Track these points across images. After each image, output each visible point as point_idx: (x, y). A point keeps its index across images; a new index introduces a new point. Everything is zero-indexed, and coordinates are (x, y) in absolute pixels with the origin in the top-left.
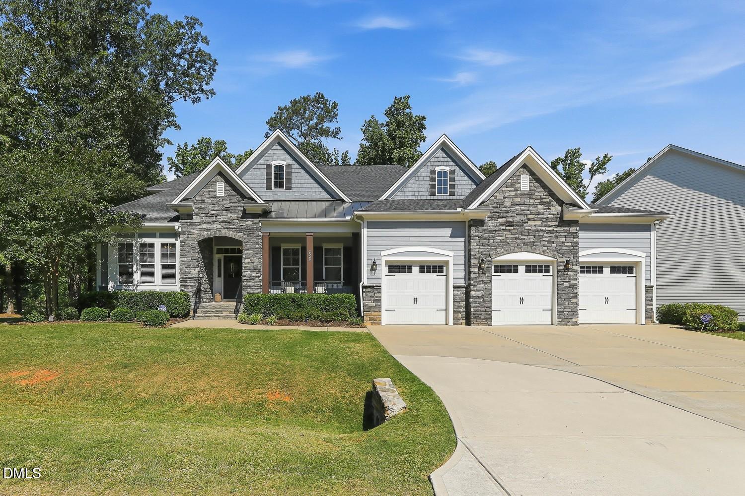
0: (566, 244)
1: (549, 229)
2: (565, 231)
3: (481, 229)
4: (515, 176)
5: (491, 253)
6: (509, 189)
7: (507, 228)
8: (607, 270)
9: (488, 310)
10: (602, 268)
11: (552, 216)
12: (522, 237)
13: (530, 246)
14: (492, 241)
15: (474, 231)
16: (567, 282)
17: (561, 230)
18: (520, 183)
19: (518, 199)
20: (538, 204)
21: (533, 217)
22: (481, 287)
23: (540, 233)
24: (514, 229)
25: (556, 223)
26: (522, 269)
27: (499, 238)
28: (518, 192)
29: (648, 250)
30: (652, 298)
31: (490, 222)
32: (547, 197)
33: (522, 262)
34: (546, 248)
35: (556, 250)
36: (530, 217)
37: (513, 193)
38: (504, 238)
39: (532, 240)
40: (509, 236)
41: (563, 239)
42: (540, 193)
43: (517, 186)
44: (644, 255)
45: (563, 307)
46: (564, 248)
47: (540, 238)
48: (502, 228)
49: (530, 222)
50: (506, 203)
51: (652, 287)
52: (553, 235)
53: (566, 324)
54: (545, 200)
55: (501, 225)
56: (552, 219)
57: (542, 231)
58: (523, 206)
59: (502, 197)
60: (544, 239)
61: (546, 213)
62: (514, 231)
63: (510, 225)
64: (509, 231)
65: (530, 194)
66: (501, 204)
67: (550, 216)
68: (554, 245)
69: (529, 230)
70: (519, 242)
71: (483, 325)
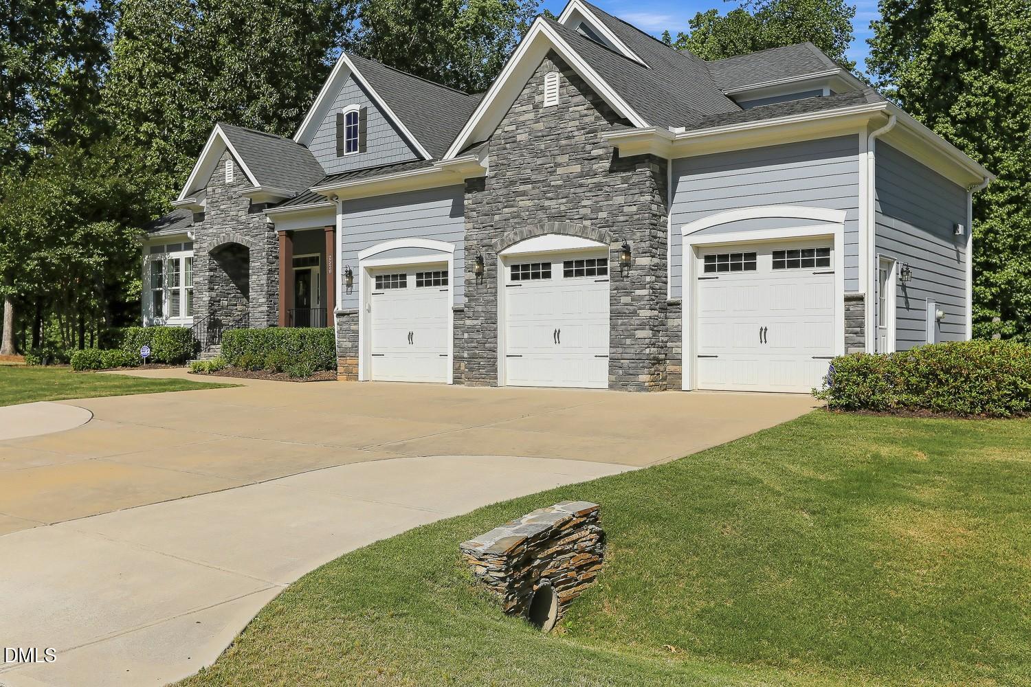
0: (626, 209)
1: (595, 180)
2: (625, 181)
3: (479, 195)
4: (534, 80)
5: (494, 241)
6: (524, 108)
7: (522, 188)
8: (764, 261)
9: (490, 354)
10: (753, 256)
11: (600, 152)
12: (547, 203)
13: (559, 222)
14: (497, 217)
15: (470, 202)
16: (628, 294)
17: (617, 180)
18: (542, 93)
19: (540, 126)
20: (575, 129)
21: (565, 158)
22: (480, 309)
23: (578, 190)
24: (533, 188)
25: (606, 164)
26: (557, 269)
27: (506, 210)
28: (541, 111)
29: (848, 203)
30: (861, 325)
31: (494, 181)
32: (591, 112)
33: (556, 255)
34: (587, 223)
35: (607, 224)
36: (559, 159)
37: (531, 116)
38: (515, 209)
39: (563, 208)
40: (525, 203)
41: (620, 200)
42: (580, 105)
43: (538, 98)
44: (841, 216)
45: (620, 350)
46: (622, 218)
47: (576, 203)
48: (513, 189)
49: (559, 171)
50: (519, 138)
51: (861, 299)
52: (600, 193)
53: (624, 386)
54: (587, 120)
55: (513, 183)
56: (598, 158)
57: (581, 186)
58: (549, 138)
59: (514, 127)
60: (585, 203)
61: (588, 147)
62: (533, 192)
63: (526, 181)
64: (524, 194)
65: (561, 111)
66: (510, 140)
67: (595, 153)
68: (602, 215)
69: (559, 187)
70: (541, 214)
71: (482, 385)
